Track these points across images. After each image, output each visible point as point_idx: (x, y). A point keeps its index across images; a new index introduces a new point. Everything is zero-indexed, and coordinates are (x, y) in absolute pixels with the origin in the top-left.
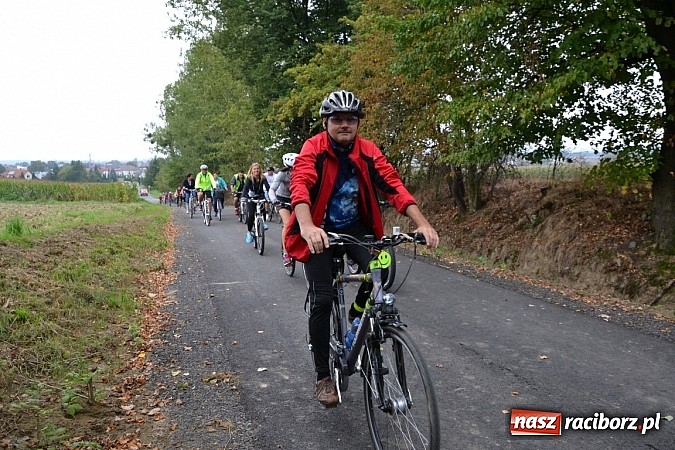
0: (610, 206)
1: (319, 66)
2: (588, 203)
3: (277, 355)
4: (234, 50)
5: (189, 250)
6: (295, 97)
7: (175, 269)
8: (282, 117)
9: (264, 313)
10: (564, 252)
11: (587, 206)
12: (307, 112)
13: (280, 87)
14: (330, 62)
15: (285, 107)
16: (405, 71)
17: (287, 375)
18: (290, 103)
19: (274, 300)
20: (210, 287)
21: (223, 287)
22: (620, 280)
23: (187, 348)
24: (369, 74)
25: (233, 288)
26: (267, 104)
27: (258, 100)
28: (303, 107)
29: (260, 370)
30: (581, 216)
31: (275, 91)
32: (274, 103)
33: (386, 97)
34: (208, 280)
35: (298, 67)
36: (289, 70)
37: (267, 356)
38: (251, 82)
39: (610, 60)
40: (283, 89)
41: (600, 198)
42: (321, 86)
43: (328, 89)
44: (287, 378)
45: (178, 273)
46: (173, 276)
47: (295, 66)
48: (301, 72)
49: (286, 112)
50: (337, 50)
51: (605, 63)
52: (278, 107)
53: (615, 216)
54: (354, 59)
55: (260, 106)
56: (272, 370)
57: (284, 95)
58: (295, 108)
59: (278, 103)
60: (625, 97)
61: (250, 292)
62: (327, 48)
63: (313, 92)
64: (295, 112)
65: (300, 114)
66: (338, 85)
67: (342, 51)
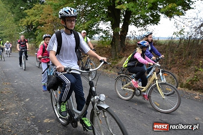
1: (35, 10)
2: (102, 49)
4: (7, 2)
6: (28, 19)
8: (23, 24)
9: (17, 74)
10: (95, 61)
11: (102, 50)
13: (23, 15)
14: (38, 9)
18: (26, 20)
20: (3, 70)
22: (105, 66)
24: (50, 15)
25: (9, 70)
26: (18, 20)
28: (30, 22)
30: (99, 52)
31: (21, 16)
32: (21, 20)
33: (53, 21)
35: (28, 10)
36: (25, 11)
38: (13, 13)
41: (105, 48)
42: (36, 16)
43: (37, 17)
48: (29, 12)
49: (25, 23)
53: (106, 52)
55: (16, 20)
58: (28, 22)
59: (22, 20)
61: (14, 71)
62: (37, 5)
63: (33, 18)
64: (27, 23)
65: (29, 24)
66: (40, 17)
67: (41, 7)
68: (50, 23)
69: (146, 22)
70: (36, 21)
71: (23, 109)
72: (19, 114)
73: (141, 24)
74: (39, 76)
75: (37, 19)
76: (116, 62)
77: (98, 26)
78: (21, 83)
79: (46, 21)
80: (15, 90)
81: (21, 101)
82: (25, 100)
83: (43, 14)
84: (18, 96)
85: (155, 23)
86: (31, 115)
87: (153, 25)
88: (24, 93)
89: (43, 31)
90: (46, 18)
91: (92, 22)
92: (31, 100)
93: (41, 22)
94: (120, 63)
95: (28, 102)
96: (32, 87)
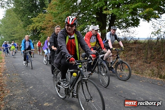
1: (39, 18)
4: (18, 13)
7: (5, 62)
8: (30, 29)
13: (30, 22)
14: (41, 17)
18: (32, 26)
21: (16, 64)
24: (50, 21)
26: (26, 26)
28: (35, 27)
29: (22, 73)
31: (28, 23)
32: (28, 26)
34: (13, 63)
35: (34, 18)
36: (32, 19)
38: (22, 21)
42: (40, 22)
49: (31, 28)
52: (29, 27)
54: (46, 18)
55: (25, 26)
57: (31, 24)
59: (29, 26)
62: (40, 14)
63: (37, 24)
64: (33, 28)
65: (34, 29)
66: (43, 23)
67: (44, 15)
68: (50, 28)
69: (128, 25)
70: (39, 26)
71: (27, 95)
72: (24, 98)
73: (123, 27)
74: (41, 69)
75: (41, 24)
77: (89, 29)
78: (26, 74)
79: (48, 26)
80: (22, 79)
81: (26, 88)
82: (30, 87)
83: (45, 21)
84: (24, 84)
85: (136, 26)
86: (33, 100)
87: (133, 27)
88: (29, 82)
89: (45, 34)
90: (48, 24)
91: (84, 26)
92: (34, 88)
93: (44, 27)
95: (32, 89)
96: (36, 77)
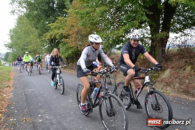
0: (139, 61)
1: (58, 23)
3: (45, 111)
4: (32, 19)
5: (18, 80)
6: (51, 33)
7: (13, 87)
8: (47, 38)
9: (41, 98)
12: (55, 37)
13: (46, 30)
14: (61, 22)
15: (48, 36)
16: (83, 25)
17: (48, 116)
18: (49, 34)
19: (45, 94)
20: (24, 91)
21: (29, 91)
23: (15, 111)
24: (73, 26)
25: (32, 91)
26: (42, 35)
27: (40, 34)
28: (53, 35)
29: (39, 116)
31: (45, 31)
32: (44, 34)
33: (77, 33)
34: (24, 89)
35: (51, 24)
36: (49, 25)
37: (42, 111)
38: (37, 28)
39: (136, 23)
40: (47, 30)
43: (61, 30)
44: (48, 117)
45: (14, 88)
46: (12, 89)
47: (50, 24)
48: (53, 25)
49: (48, 37)
50: (63, 19)
51: (135, 23)
52: (46, 36)
53: (140, 64)
54: (68, 22)
55: (40, 35)
56: (43, 115)
57: (48, 32)
58: (51, 36)
59: (46, 34)
60: (142, 32)
61: (37, 92)
62: (60, 18)
63: (56, 31)
65: (52, 38)
66: (64, 29)
67: (65, 19)
68: (75, 35)
70: (59, 34)
76: (157, 76)
79: (71, 32)
83: (66, 26)
90: (70, 30)
93: (65, 34)
94: (163, 76)
